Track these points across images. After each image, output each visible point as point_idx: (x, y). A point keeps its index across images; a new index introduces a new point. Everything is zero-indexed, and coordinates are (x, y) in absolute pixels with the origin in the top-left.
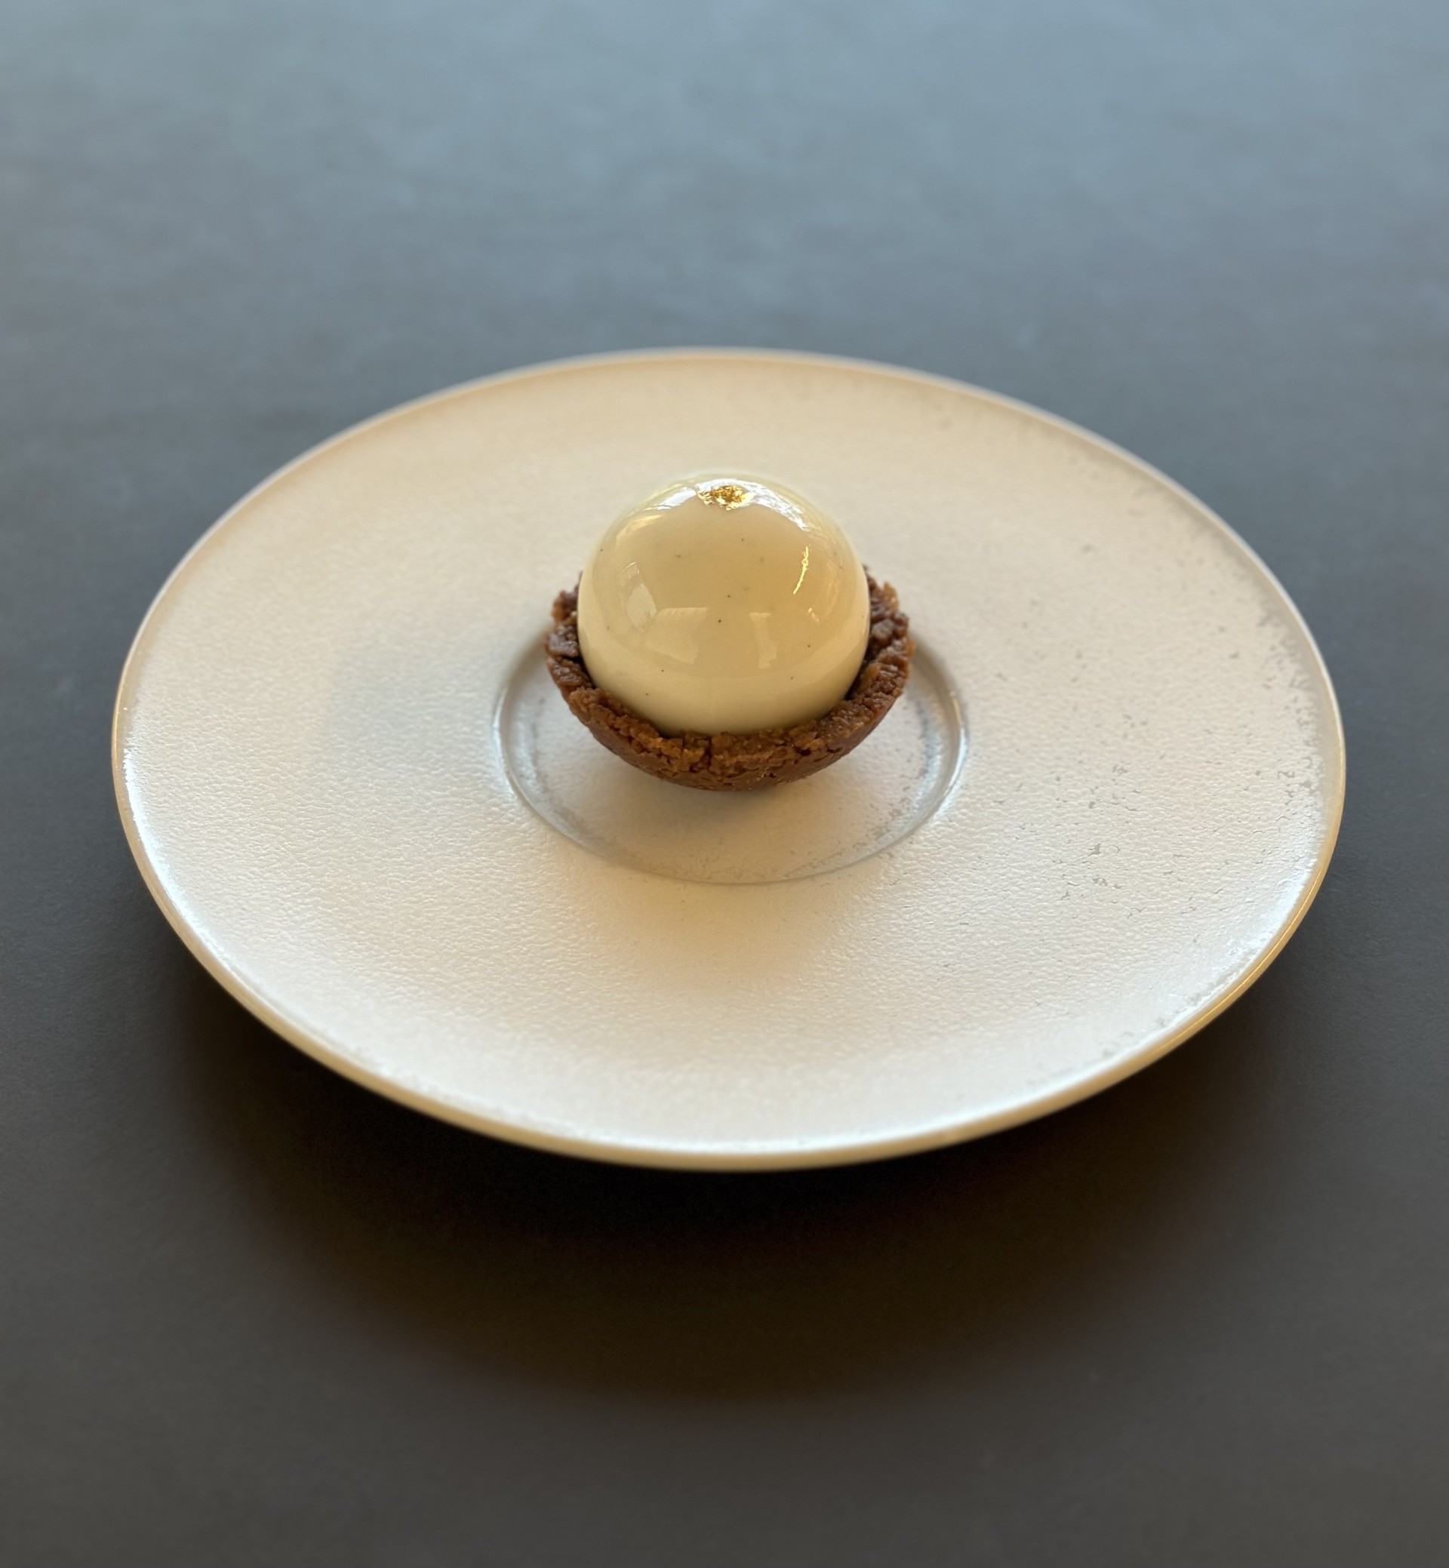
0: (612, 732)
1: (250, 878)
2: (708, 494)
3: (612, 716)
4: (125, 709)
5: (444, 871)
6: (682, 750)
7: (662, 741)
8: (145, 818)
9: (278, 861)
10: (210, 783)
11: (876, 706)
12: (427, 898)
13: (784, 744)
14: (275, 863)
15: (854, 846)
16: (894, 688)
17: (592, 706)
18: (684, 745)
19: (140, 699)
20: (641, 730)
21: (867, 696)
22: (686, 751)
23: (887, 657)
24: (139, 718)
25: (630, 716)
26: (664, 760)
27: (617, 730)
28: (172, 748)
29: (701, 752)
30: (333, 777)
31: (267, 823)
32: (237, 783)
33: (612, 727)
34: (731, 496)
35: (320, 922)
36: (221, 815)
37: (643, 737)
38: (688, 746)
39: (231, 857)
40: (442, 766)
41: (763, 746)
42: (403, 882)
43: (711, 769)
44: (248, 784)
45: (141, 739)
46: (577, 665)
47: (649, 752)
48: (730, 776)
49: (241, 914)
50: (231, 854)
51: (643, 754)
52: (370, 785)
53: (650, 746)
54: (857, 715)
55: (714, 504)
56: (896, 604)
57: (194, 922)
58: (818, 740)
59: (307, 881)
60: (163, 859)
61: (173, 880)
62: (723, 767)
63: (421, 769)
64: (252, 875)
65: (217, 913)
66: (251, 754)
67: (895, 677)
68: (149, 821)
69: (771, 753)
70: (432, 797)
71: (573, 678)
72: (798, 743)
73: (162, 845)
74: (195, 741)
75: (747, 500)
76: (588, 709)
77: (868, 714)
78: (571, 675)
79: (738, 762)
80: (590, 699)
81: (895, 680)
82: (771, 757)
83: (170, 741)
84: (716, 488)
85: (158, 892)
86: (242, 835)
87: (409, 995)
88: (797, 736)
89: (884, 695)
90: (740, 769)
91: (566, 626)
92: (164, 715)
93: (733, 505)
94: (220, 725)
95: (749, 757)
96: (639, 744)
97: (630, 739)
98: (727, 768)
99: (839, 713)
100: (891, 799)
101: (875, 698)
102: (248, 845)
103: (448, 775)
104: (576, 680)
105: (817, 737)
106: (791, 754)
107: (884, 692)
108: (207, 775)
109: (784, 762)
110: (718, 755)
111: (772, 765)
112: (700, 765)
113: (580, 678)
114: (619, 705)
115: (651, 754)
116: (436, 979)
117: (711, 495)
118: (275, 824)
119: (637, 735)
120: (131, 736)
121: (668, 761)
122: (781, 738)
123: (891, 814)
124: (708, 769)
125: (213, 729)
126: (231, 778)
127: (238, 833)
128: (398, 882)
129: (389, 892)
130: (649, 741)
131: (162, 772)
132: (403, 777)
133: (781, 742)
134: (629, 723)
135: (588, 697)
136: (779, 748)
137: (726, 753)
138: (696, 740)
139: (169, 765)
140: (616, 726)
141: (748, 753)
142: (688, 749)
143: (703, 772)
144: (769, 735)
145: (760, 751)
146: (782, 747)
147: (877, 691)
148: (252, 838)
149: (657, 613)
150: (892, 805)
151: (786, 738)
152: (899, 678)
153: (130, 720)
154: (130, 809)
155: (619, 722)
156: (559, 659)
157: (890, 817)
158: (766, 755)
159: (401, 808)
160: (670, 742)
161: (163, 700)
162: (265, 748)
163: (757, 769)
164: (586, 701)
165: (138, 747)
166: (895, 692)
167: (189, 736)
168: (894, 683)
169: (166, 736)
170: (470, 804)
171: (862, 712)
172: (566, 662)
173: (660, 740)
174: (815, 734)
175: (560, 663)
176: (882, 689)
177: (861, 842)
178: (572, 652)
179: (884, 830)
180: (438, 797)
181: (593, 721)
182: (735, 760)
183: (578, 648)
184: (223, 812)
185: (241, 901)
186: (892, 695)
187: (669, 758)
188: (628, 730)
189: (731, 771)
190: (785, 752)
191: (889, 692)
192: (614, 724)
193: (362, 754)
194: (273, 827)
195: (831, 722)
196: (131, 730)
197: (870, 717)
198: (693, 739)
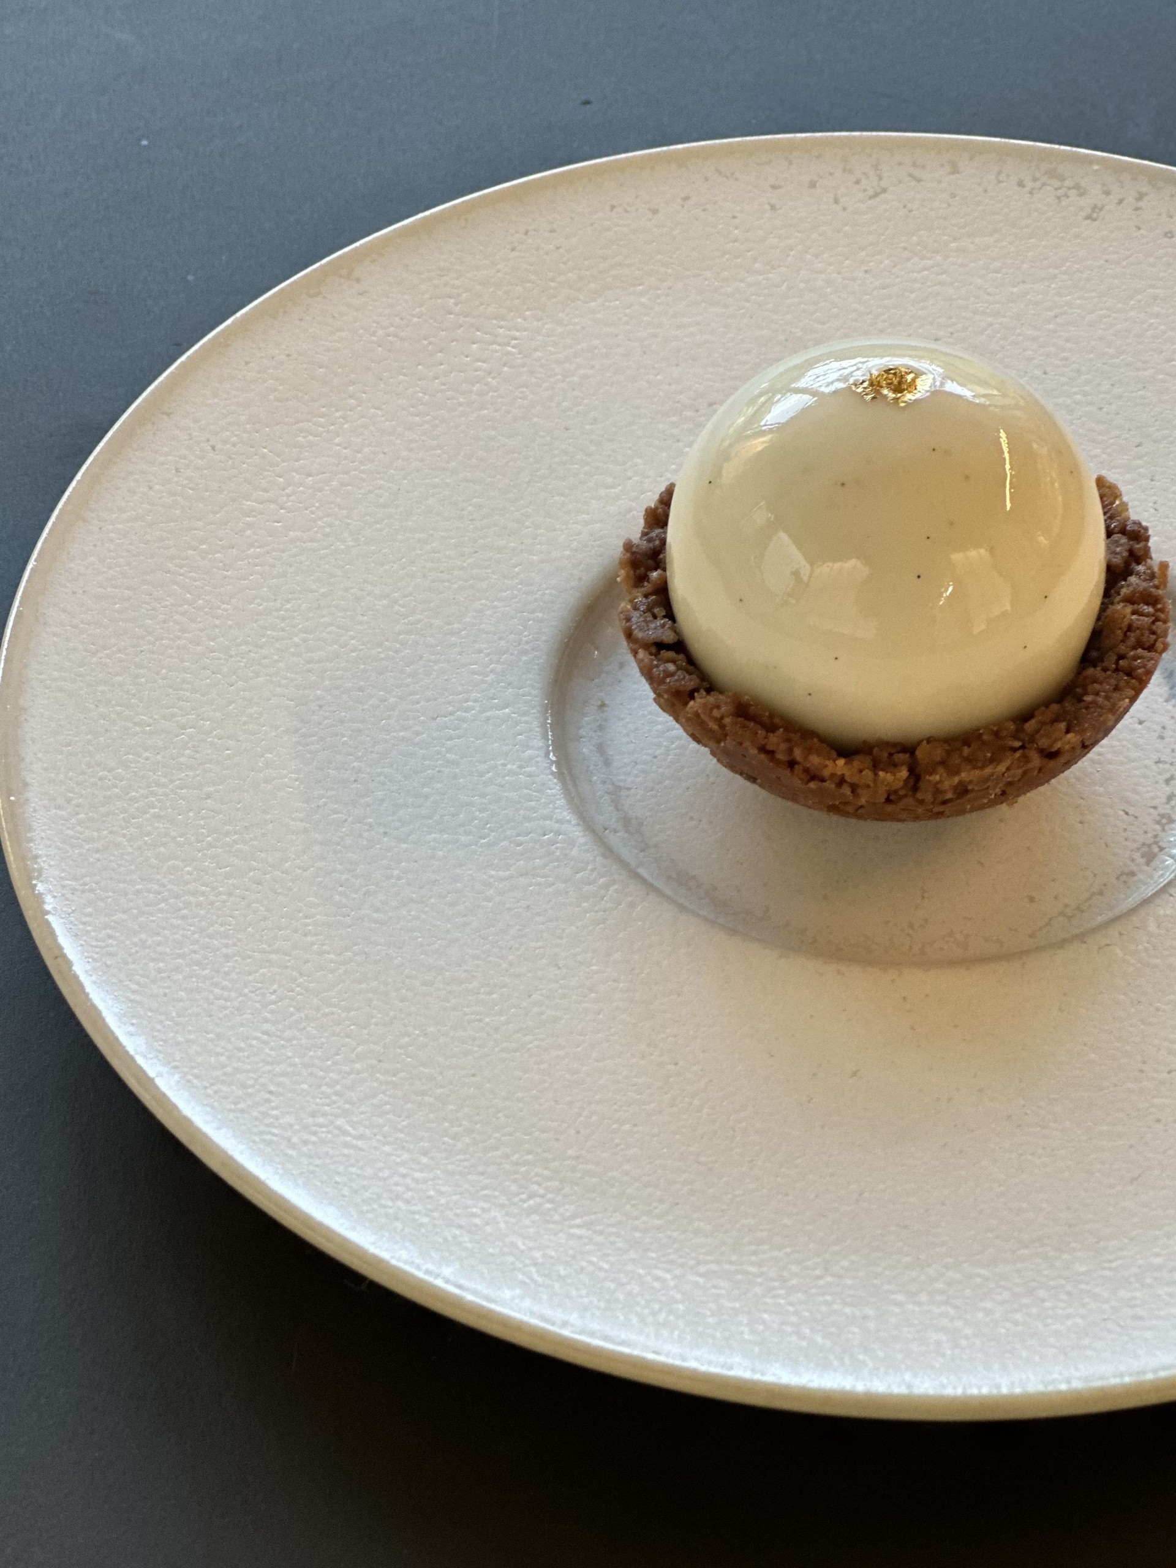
0: (763, 756)
1: (265, 1042)
2: (865, 384)
3: (761, 733)
4: (12, 798)
5: (542, 995)
6: (876, 774)
7: (846, 764)
8: (88, 967)
9: (298, 1009)
10: (164, 900)
11: (1140, 671)
12: (531, 1042)
13: (1023, 747)
14: (292, 1015)
15: (1118, 878)
16: (1156, 641)
17: (727, 721)
18: (876, 766)
19: (29, 780)
20: (809, 750)
21: (1122, 657)
22: (881, 774)
23: (1134, 592)
24: (35, 811)
25: (786, 730)
26: (846, 790)
27: (771, 753)
28: (97, 851)
29: (904, 773)
30: (339, 867)
31: (264, 952)
32: (203, 894)
33: (763, 749)
34: (900, 383)
35: (386, 1098)
36: (196, 947)
37: (815, 760)
38: (882, 766)
39: (227, 1012)
40: (491, 830)
41: (993, 754)
42: (487, 1020)
43: (919, 795)
44: (220, 894)
45: (49, 843)
46: (681, 656)
47: (823, 780)
48: (944, 803)
49: (268, 1101)
50: (225, 1008)
51: (813, 785)
52: (396, 872)
53: (826, 773)
54: (1116, 688)
55: (878, 396)
56: (1124, 506)
57: (207, 1122)
58: (1070, 736)
59: (348, 1036)
60: (132, 1029)
61: (155, 1060)
62: (937, 791)
63: (463, 838)
64: (265, 1037)
65: (236, 1104)
66: (211, 846)
67: (1153, 622)
68: (94, 969)
69: (1008, 763)
70: (492, 880)
71: (684, 678)
72: (1043, 742)
73: (124, 1006)
74: (124, 836)
75: (924, 386)
76: (722, 727)
77: (1131, 684)
78: (680, 673)
79: (960, 783)
80: (723, 709)
81: (1154, 627)
82: (1008, 769)
83: (88, 840)
84: (875, 373)
85: (139, 1082)
86: (234, 976)
87: (549, 1196)
88: (1037, 731)
89: (1145, 653)
90: (962, 791)
91: (646, 596)
92: (69, 801)
93: (909, 397)
94: (153, 806)
95: (977, 772)
96: (806, 770)
97: (792, 764)
98: (945, 792)
99: (1090, 688)
100: (1153, 798)
101: (1135, 658)
102: (246, 991)
103: (505, 843)
104: (689, 682)
105: (1068, 731)
106: (1036, 761)
107: (1144, 649)
108: (156, 887)
109: (1025, 773)
110: (930, 775)
111: (1009, 780)
112: (902, 793)
113: (694, 676)
114: (767, 714)
115: (827, 784)
116: (581, 1166)
117: (871, 384)
118: (277, 952)
119: (806, 758)
120: (31, 840)
121: (853, 791)
122: (1015, 737)
123: (1158, 822)
124: (914, 796)
125: (146, 813)
126: (192, 886)
127: (227, 973)
128: (480, 1021)
129: (474, 1039)
130: (826, 766)
131: (92, 890)
132: (440, 853)
133: (1017, 744)
134: (789, 740)
135: (718, 707)
136: (1018, 755)
137: (941, 770)
138: (891, 755)
139: (98, 878)
140: (770, 747)
141: (974, 768)
142: (882, 770)
143: (904, 801)
144: (996, 734)
145: (992, 760)
146: (1021, 751)
147: (1134, 648)
148: (250, 978)
149: (812, 572)
150: (1155, 808)
151: (1022, 736)
152: (1158, 623)
153: (24, 813)
154: (64, 956)
155: (774, 740)
156: (653, 650)
157: (1158, 827)
158: (1002, 768)
159: (452, 904)
160: (857, 763)
161: (62, 777)
162: (227, 834)
163: (988, 788)
164: (716, 713)
165: (47, 856)
166: (1159, 646)
167: (114, 829)
168: (1154, 633)
169: (80, 833)
170: (551, 885)
171: (1122, 684)
172: (665, 654)
173: (841, 762)
174: (1063, 726)
175: (656, 655)
176: (1139, 644)
177: (1126, 870)
178: (668, 637)
179: (1156, 849)
180: (502, 880)
181: (728, 743)
182: (956, 780)
183: (675, 630)
184: (197, 942)
185: (262, 1080)
186: (1156, 651)
187: (854, 788)
188: (790, 751)
189: (949, 795)
190: (1026, 759)
191: (1151, 648)
192: (766, 744)
193: (371, 825)
194: (274, 957)
195: (1082, 705)
196: (30, 829)
197: (1133, 689)
198: (885, 755)
